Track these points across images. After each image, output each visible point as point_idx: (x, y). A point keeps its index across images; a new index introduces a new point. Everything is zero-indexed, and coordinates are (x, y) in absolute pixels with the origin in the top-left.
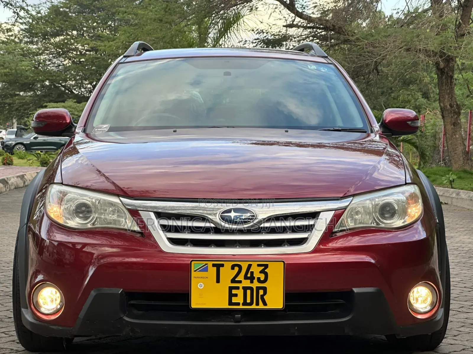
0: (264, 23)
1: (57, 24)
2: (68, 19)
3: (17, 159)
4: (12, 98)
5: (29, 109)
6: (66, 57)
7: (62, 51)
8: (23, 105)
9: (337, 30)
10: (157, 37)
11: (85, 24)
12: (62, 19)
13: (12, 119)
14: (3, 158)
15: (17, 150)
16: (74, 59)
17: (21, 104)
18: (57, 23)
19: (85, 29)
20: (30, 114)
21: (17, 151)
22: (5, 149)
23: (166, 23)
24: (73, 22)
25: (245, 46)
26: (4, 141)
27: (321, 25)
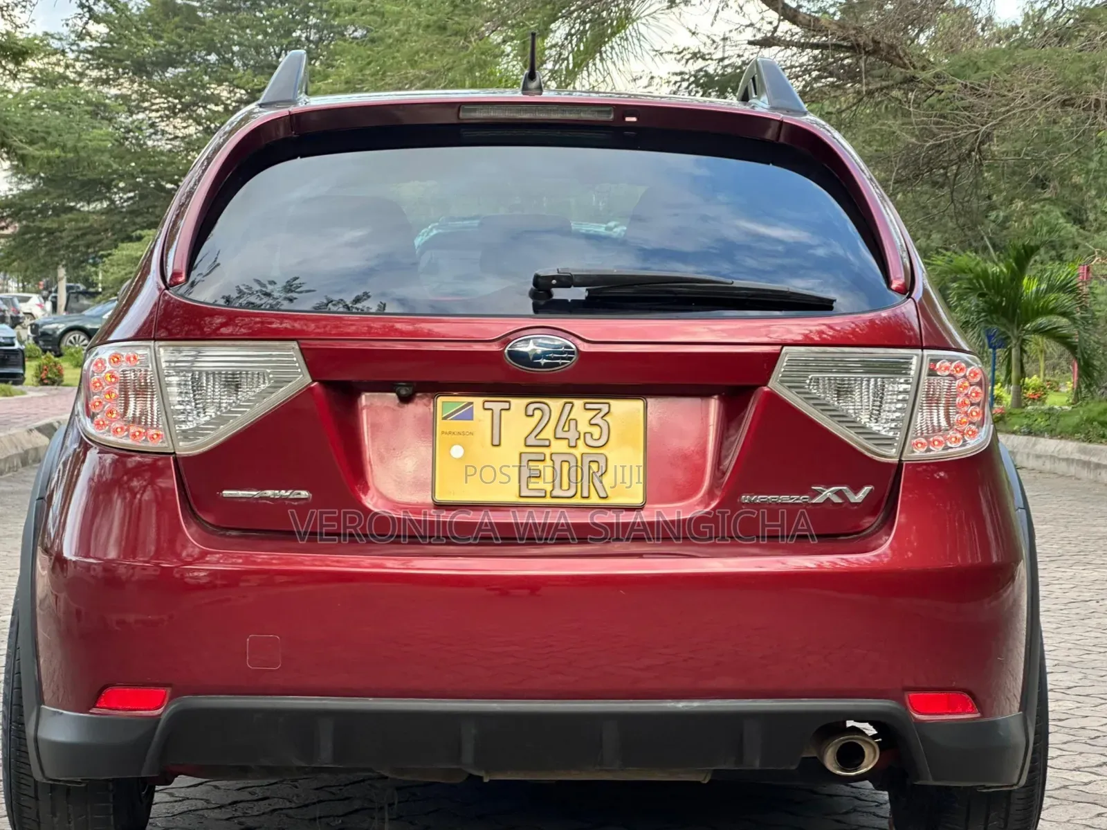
0: (699, 36)
1: (168, 37)
2: (195, 25)
3: (72, 367)
4: (58, 215)
5: (99, 245)
6: (190, 117)
7: (181, 103)
8: (84, 235)
9: (884, 54)
10: (433, 69)
11: (236, 37)
12: (180, 24)
13: (56, 269)
14: (40, 366)
15: (68, 344)
16: (208, 123)
17: (79, 233)
18: (169, 35)
19: (236, 48)
20: (102, 257)
21: (69, 347)
22: (41, 343)
23: (456, 34)
24: (209, 33)
25: (649, 89)
26: (36, 321)
27: (844, 39)
